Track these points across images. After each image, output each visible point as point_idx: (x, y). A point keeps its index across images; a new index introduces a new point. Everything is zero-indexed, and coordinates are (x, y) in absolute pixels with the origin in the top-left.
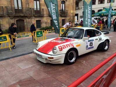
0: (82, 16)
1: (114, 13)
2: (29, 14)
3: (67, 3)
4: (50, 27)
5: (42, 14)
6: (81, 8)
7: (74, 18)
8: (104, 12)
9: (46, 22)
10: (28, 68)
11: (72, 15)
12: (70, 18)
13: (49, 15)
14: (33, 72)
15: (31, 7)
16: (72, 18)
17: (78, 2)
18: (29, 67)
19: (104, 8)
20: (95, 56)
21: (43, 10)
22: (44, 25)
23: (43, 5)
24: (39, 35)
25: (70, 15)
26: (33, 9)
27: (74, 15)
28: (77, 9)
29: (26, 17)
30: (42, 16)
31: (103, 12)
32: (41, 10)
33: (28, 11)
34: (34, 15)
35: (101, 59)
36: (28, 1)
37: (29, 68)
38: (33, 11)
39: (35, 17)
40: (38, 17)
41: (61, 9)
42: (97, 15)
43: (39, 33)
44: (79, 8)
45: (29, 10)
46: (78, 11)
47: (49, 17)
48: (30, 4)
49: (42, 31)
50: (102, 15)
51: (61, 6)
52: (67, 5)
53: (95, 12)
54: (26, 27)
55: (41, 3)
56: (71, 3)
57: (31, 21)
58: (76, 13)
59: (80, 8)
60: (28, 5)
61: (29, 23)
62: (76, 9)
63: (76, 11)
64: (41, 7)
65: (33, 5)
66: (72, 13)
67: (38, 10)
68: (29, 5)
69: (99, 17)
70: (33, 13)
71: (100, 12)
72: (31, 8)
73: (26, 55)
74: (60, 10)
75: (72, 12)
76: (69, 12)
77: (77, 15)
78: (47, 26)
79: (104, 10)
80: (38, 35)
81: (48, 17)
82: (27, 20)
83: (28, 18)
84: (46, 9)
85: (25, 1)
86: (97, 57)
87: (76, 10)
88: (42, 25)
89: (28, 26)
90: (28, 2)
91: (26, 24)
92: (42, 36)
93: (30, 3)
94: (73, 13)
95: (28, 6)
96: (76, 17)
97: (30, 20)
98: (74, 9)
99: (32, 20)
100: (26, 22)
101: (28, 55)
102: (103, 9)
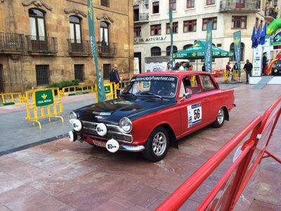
0: (149, 58)
1: (217, 51)
2: (17, 49)
3: (113, 27)
4: (73, 81)
5: (51, 49)
6: (147, 40)
7: (131, 62)
8: (198, 48)
9: (63, 71)
10: (10, 191)
11: (126, 55)
12: (123, 61)
13: (70, 54)
14: (25, 203)
15: (21, 33)
16: (127, 61)
17: (140, 27)
18: (11, 188)
19: (196, 41)
20: (186, 148)
21: (54, 42)
22: (56, 78)
23: (55, 28)
24: (43, 100)
25: (123, 55)
26: (26, 36)
27: (132, 54)
28: (138, 41)
29: (9, 56)
30: (52, 56)
31: (194, 48)
32: (49, 39)
33: (12, 41)
34: (29, 52)
36: (13, 17)
37: (13, 190)
38: (26, 42)
39: (33, 56)
40: (41, 56)
41: (99, 39)
42: (183, 55)
43: (44, 96)
44: (142, 40)
45: (16, 38)
46: (139, 45)
47: (70, 58)
48: (18, 24)
49: (51, 91)
50: (194, 55)
51: (99, 32)
52: (114, 32)
53: (178, 49)
54: (7, 82)
55: (48, 22)
56: (124, 28)
57: (22, 67)
58: (137, 50)
59: (145, 39)
60: (12, 25)
61: (15, 70)
62: (135, 41)
63: (135, 46)
64: (48, 32)
65: (28, 28)
66: (126, 51)
67: (42, 38)
68: (16, 28)
69: (187, 60)
70: (26, 46)
71: (188, 50)
72: (21, 35)
73: (5, 156)
74: (98, 43)
75: (126, 47)
76: (119, 47)
77: (138, 55)
78: (67, 79)
79: (197, 45)
80: (39, 102)
81: (68, 57)
82: (11, 63)
83: (13, 60)
84: (62, 39)
85: (7, 18)
86: (191, 148)
87: (136, 43)
88: (51, 77)
89: (14, 79)
90: (12, 20)
91: (6, 74)
92: (52, 102)
93: (19, 21)
94: (129, 51)
95: (12, 29)
96: (136, 60)
97: (18, 64)
98: (132, 40)
99: (26, 64)
100: (9, 68)
101: (10, 155)
102: (193, 43)
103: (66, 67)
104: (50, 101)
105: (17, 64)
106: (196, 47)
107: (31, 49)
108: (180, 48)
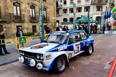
0: (62, 23)
2: (9, 19)
3: (48, 10)
4: (32, 32)
5: (23, 19)
6: (61, 15)
9: (27, 28)
11: (53, 21)
12: (52, 24)
13: (30, 21)
15: (10, 13)
16: (54, 24)
17: (59, 10)
21: (24, 16)
23: (24, 10)
26: (12, 14)
27: (56, 21)
29: (5, 22)
30: (23, 22)
31: (82, 19)
32: (22, 15)
34: (14, 20)
35: (88, 64)
36: (7, 6)
38: (12, 16)
39: (16, 22)
42: (77, 22)
43: (23, 40)
44: (59, 15)
45: (8, 15)
48: (9, 9)
49: (25, 37)
52: (48, 12)
55: (21, 8)
56: (52, 11)
60: (6, 9)
61: (8, 28)
62: (57, 16)
64: (22, 12)
65: (13, 11)
66: (53, 20)
67: (19, 15)
70: (12, 18)
71: (79, 20)
75: (53, 18)
76: (50, 18)
77: (58, 21)
78: (29, 31)
79: (83, 18)
81: (30, 22)
83: (7, 24)
84: (27, 15)
85: (4, 6)
86: (84, 61)
93: (9, 8)
95: (7, 11)
96: (57, 23)
97: (9, 25)
98: (55, 15)
99: (12, 25)
102: (81, 17)
103: (29, 27)
107: (14, 19)
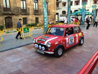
0: (61, 15)
1: (87, 13)
2: (17, 12)
3: (49, 4)
4: (35, 23)
5: (28, 12)
6: (61, 8)
7: (55, 17)
8: (80, 12)
9: (31, 20)
11: (53, 14)
13: (34, 14)
15: (18, 6)
16: (53, 16)
17: (59, 3)
18: (17, 60)
21: (29, 9)
22: (29, 22)
23: (29, 4)
26: (20, 8)
27: (55, 14)
28: (57, 9)
29: (14, 14)
30: (28, 14)
31: (78, 12)
32: (27, 9)
33: (15, 9)
34: (21, 13)
39: (22, 15)
42: (74, 14)
43: (26, 29)
44: (59, 8)
47: (34, 15)
48: (17, 3)
49: (28, 27)
50: (78, 14)
52: (49, 6)
54: (14, 23)
55: (27, 2)
56: (53, 4)
58: (57, 12)
59: (60, 8)
60: (15, 4)
61: (16, 20)
62: (56, 9)
63: (57, 10)
64: (27, 6)
65: (20, 5)
67: (25, 8)
68: (16, 5)
69: (76, 16)
70: (20, 11)
71: (76, 12)
72: (18, 7)
75: (53, 11)
76: (51, 11)
77: (57, 14)
78: (33, 23)
79: (79, 10)
81: (33, 15)
82: (15, 17)
84: (31, 9)
85: (13, 1)
90: (15, 2)
91: (13, 21)
92: (29, 31)
93: (17, 2)
94: (54, 12)
96: (57, 16)
98: (55, 8)
99: (19, 17)
100: (14, 19)
101: (16, 49)
102: (78, 9)
103: (33, 19)
104: (28, 31)
105: (17, 17)
106: (79, 11)
108: (73, 11)
